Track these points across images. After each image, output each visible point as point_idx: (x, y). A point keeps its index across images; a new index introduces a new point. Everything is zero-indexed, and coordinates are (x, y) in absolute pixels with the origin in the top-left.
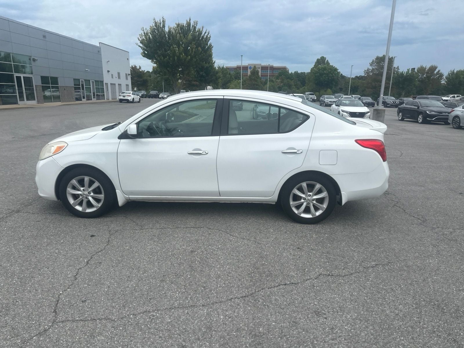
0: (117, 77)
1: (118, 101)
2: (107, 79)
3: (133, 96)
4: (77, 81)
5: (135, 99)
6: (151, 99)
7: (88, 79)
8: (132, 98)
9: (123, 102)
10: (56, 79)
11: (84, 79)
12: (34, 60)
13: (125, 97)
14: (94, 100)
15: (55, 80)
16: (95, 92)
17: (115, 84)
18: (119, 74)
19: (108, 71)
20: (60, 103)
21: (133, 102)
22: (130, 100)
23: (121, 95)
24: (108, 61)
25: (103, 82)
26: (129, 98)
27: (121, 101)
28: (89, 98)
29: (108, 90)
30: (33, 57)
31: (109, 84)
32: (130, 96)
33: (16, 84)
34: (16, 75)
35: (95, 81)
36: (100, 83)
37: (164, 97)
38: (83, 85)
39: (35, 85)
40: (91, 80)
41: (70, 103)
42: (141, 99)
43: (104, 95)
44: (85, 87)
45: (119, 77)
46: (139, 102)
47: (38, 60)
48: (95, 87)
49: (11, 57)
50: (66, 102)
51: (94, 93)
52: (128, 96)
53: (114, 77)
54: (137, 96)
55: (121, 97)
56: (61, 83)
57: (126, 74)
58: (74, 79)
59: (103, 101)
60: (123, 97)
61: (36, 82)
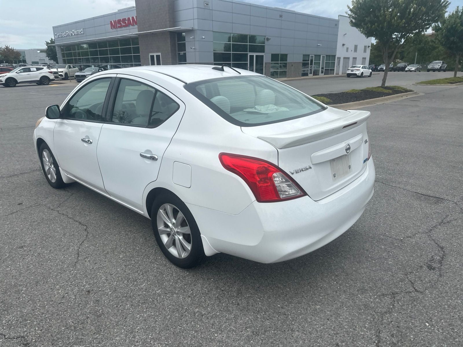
0: (353, 50)
1: (346, 76)
2: (340, 53)
3: (362, 70)
4: (306, 57)
5: (365, 74)
6: (396, 73)
7: (318, 54)
8: (361, 72)
9: (351, 76)
10: (286, 55)
11: (314, 55)
12: (268, 39)
13: (353, 71)
14: (321, 75)
15: (284, 57)
16: (324, 67)
17: (349, 58)
18: (356, 47)
19: (343, 45)
20: (286, 78)
21: (362, 76)
22: (358, 75)
23: (349, 69)
24: (345, 34)
25: (335, 56)
26: (357, 73)
27: (349, 75)
28: (316, 73)
29: (339, 65)
30: (267, 37)
31: (341, 59)
32: (359, 70)
33: (249, 62)
34: (250, 54)
35: (326, 56)
36: (331, 58)
37: (411, 70)
38: (312, 61)
39: (265, 63)
40: (322, 55)
41: (296, 78)
42: (373, 73)
43: (334, 70)
44: (314, 63)
45: (356, 50)
46: (369, 76)
47: (271, 40)
48: (325, 62)
49: (247, 38)
50: (292, 77)
51: (322, 68)
52: (356, 70)
53: (349, 50)
54: (368, 70)
55: (349, 71)
56: (289, 60)
57: (365, 47)
58: (303, 55)
59: (333, 75)
60: (351, 71)
61: (267, 59)
